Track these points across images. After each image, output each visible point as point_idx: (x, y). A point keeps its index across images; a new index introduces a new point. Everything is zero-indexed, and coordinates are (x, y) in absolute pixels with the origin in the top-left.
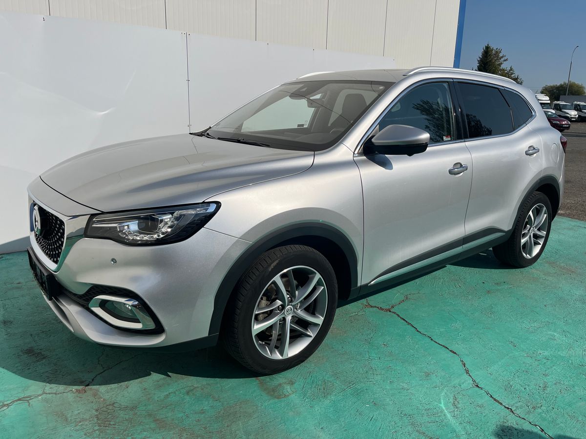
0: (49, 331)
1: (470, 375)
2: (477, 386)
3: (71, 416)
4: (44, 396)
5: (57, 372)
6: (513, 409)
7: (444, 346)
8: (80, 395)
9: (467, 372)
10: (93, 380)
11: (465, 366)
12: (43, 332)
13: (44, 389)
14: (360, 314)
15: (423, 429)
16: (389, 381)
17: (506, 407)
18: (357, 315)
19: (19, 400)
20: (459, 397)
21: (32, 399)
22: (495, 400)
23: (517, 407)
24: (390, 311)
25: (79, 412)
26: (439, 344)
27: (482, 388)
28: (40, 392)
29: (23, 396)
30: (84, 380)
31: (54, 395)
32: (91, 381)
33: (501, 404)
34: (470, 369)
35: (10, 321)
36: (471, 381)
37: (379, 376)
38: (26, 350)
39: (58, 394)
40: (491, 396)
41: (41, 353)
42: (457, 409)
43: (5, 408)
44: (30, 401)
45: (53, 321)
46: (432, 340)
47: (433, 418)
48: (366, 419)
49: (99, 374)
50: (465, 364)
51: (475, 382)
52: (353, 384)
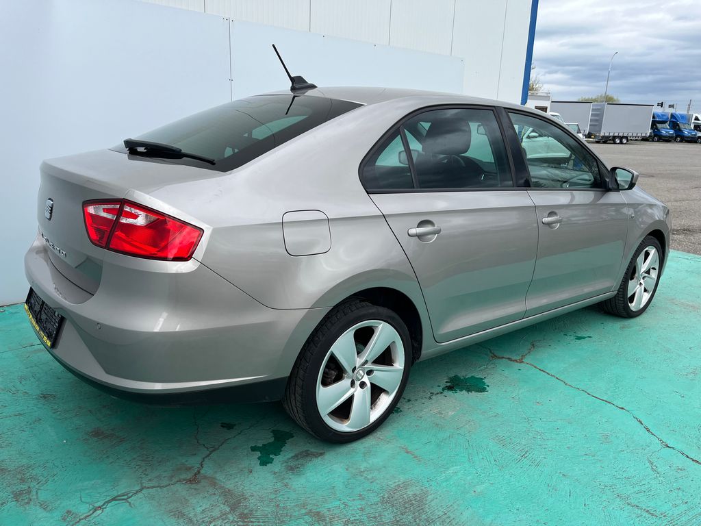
0: (112, 404)
1: (652, 434)
2: (668, 447)
3: (195, 515)
4: (144, 491)
7: (607, 401)
8: (193, 486)
9: (649, 431)
10: (202, 465)
11: (641, 423)
13: (142, 484)
14: (490, 366)
15: (634, 502)
19: (114, 499)
20: (654, 460)
21: (131, 497)
22: (693, 460)
24: (523, 362)
25: (203, 508)
26: (600, 399)
27: (673, 448)
28: (137, 488)
29: (116, 495)
30: (190, 466)
31: (159, 489)
32: (199, 466)
34: (650, 427)
35: (51, 395)
36: (658, 441)
37: (551, 441)
38: (92, 432)
39: (163, 487)
40: (687, 457)
42: (658, 475)
43: (99, 512)
44: (129, 500)
46: (588, 393)
47: (637, 488)
48: (563, 493)
49: (206, 457)
50: (641, 421)
51: (662, 442)
52: (526, 453)
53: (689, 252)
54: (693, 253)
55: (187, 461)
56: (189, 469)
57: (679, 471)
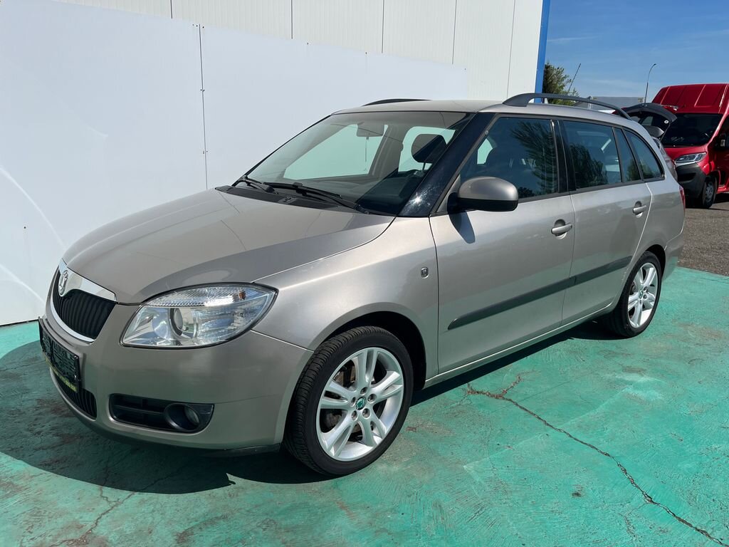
0: (21, 447)
1: (637, 486)
2: (652, 502)
5: (38, 512)
6: (709, 532)
7: (590, 445)
9: (633, 483)
10: (96, 524)
11: (626, 473)
12: (12, 449)
14: (464, 404)
16: (530, 502)
17: (699, 530)
18: (460, 405)
20: (633, 519)
22: (680, 519)
23: (713, 529)
24: (504, 399)
26: (582, 442)
27: (658, 504)
33: (691, 526)
34: (634, 477)
36: (641, 495)
37: (515, 494)
40: (674, 516)
41: (11, 483)
42: (634, 539)
45: (26, 433)
46: (570, 436)
49: (104, 514)
50: (625, 470)
51: (646, 496)
52: (481, 510)
53: (716, 272)
54: (720, 274)
55: (81, 518)
56: (80, 527)
57: (661, 534)
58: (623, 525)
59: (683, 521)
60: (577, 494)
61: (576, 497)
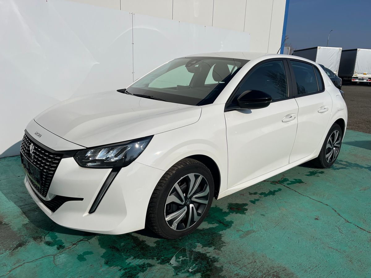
1: (341, 216)
2: (348, 222)
7: (319, 201)
9: (339, 215)
14: (262, 185)
15: (330, 246)
17: (368, 232)
18: (260, 186)
20: (341, 228)
22: (360, 228)
24: (279, 183)
26: (315, 200)
27: (351, 223)
33: (365, 230)
34: (340, 213)
36: (343, 220)
37: (291, 219)
40: (358, 227)
42: (343, 235)
44: (89, 241)
47: (332, 240)
48: (296, 242)
50: (335, 211)
51: (345, 220)
52: (278, 224)
57: (353, 233)
58: (338, 230)
59: (361, 229)
60: (317, 219)
61: (317, 221)
